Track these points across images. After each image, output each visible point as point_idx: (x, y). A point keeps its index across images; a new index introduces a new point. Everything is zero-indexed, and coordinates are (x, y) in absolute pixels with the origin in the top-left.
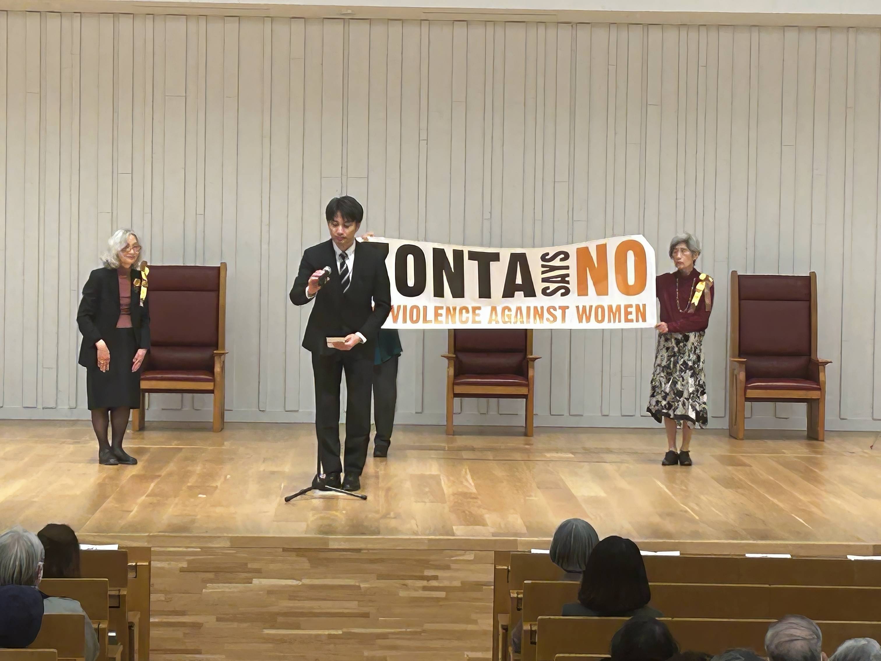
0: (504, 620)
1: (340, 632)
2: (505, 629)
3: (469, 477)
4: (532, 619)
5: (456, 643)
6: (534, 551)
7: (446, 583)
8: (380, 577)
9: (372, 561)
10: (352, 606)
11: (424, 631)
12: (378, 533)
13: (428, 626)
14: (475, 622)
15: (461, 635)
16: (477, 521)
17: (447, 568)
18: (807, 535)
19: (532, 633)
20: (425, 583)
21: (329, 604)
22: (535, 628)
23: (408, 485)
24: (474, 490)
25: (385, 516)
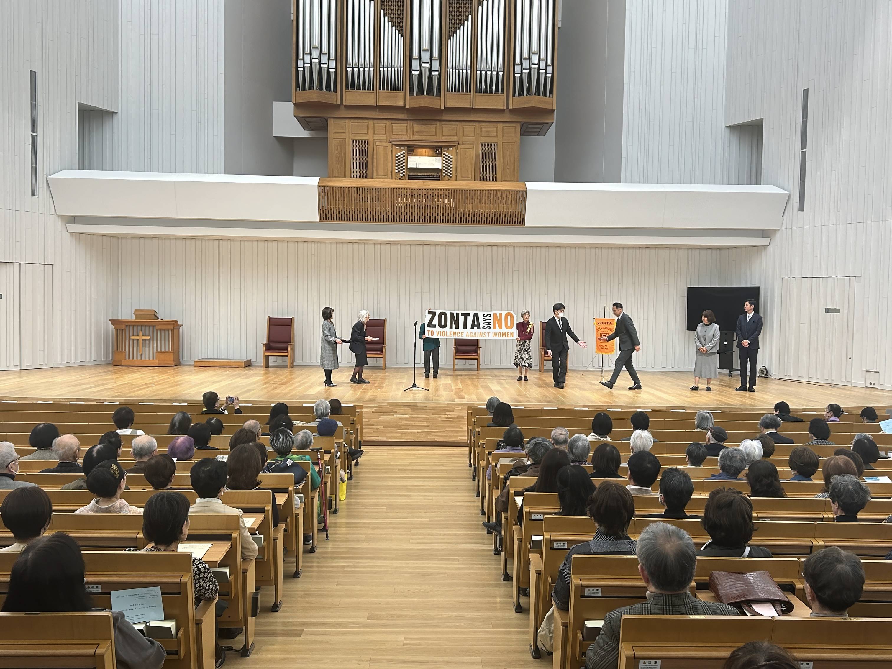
0: (470, 427)
1: (421, 431)
2: (471, 430)
3: (460, 383)
4: (479, 427)
5: (456, 434)
6: (480, 407)
7: (453, 416)
8: (433, 414)
9: (430, 409)
10: (424, 423)
11: (446, 431)
12: (432, 401)
13: (447, 429)
14: (462, 428)
15: (457, 432)
16: (463, 397)
17: (453, 411)
18: (563, 402)
19: (479, 431)
20: (446, 416)
21: (417, 422)
22: (479, 430)
23: (441, 386)
24: (461, 388)
25: (435, 396)
